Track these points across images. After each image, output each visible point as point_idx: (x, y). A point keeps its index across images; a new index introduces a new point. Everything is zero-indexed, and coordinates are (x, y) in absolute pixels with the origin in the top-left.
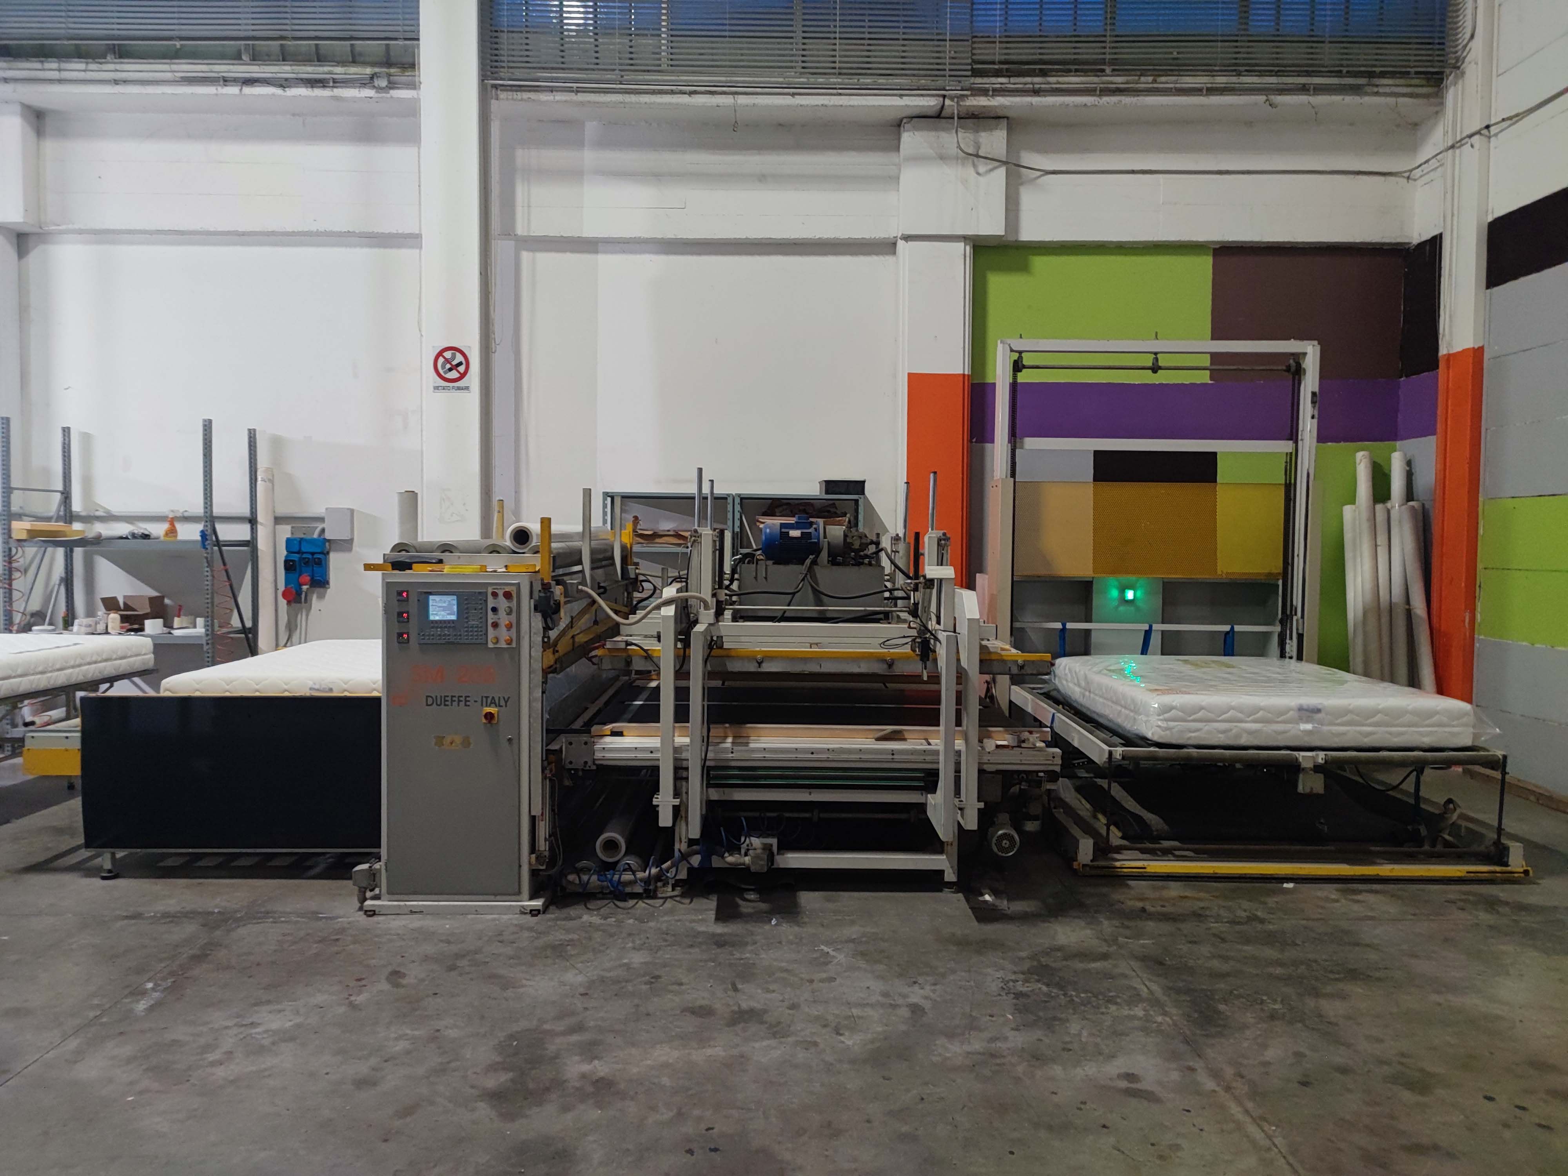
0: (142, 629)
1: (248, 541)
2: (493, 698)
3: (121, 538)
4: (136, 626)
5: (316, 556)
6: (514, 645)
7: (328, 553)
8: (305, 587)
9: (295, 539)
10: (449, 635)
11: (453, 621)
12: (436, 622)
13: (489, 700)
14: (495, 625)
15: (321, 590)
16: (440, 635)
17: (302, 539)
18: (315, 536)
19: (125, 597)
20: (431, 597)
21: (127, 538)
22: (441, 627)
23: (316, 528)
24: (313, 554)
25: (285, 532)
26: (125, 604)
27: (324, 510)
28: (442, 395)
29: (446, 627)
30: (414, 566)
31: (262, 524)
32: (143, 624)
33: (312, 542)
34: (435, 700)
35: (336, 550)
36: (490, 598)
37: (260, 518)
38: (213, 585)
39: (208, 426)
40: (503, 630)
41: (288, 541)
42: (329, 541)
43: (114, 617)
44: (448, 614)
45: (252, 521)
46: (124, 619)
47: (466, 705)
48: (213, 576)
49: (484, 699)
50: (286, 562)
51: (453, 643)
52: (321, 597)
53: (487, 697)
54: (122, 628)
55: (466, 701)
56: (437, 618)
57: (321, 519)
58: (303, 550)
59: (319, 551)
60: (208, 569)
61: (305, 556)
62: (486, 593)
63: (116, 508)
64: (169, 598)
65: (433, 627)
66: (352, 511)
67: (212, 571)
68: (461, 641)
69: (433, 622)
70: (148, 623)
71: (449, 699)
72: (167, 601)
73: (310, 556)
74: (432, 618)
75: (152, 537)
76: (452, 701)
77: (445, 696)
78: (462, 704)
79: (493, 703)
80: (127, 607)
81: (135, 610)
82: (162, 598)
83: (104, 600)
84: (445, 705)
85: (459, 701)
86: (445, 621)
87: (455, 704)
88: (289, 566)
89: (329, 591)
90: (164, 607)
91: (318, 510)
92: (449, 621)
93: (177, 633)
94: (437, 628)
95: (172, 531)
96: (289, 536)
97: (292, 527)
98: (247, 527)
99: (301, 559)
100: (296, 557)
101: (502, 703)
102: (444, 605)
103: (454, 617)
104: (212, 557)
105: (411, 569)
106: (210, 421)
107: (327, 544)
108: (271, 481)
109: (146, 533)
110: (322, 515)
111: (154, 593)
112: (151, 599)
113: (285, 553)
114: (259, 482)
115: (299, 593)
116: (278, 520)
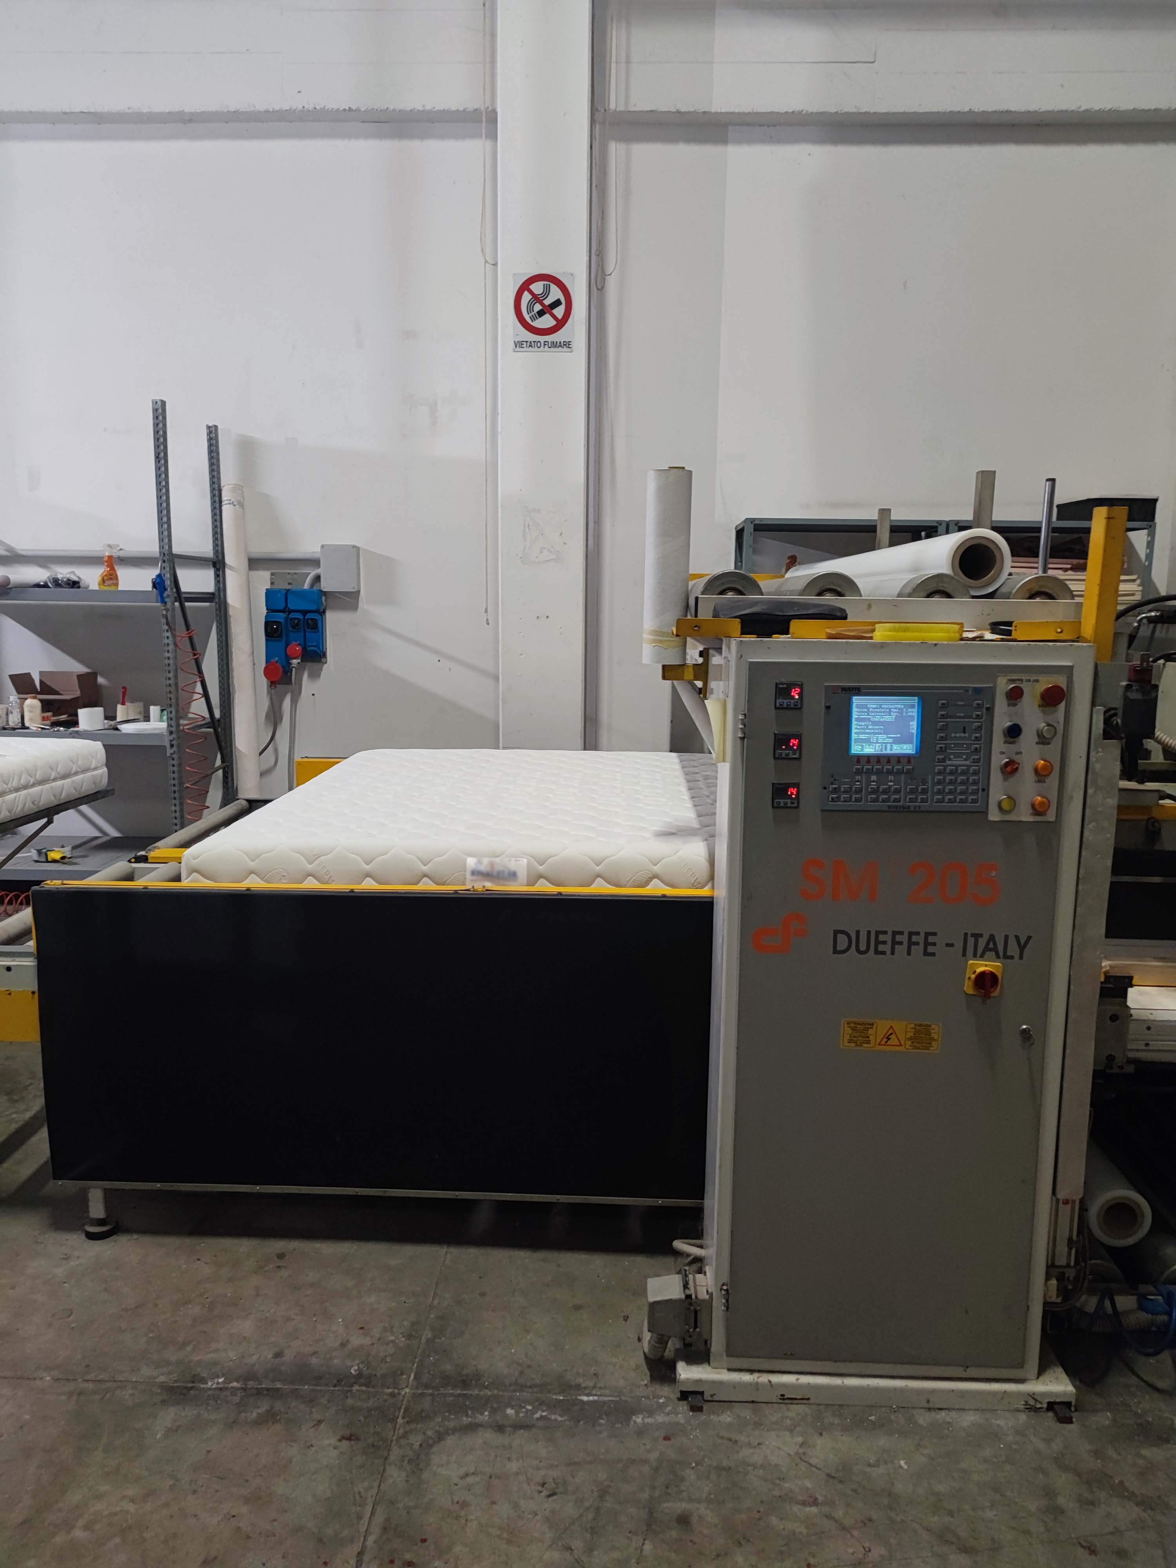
0: (76, 723)
1: (213, 594)
2: (992, 938)
3: (38, 586)
4: (63, 717)
5: (308, 616)
6: (1051, 816)
7: (324, 612)
8: (295, 662)
9: (279, 591)
10: (898, 791)
11: (908, 758)
12: (869, 758)
13: (982, 943)
14: (1010, 769)
15: (315, 666)
16: (875, 791)
17: (288, 591)
18: (306, 586)
19: (41, 673)
20: (856, 700)
21: (45, 586)
22: (879, 772)
23: (310, 573)
24: (304, 613)
25: (263, 580)
26: (41, 682)
27: (319, 549)
28: (528, 356)
29: (889, 772)
30: (794, 625)
31: (232, 568)
32: (76, 715)
33: (302, 594)
34: (854, 941)
35: (335, 608)
36: (1001, 705)
37: (229, 559)
38: (176, 657)
39: (160, 413)
40: (1026, 779)
41: (269, 594)
42: (325, 593)
43: (32, 704)
44: (897, 741)
45: (218, 564)
46: (46, 706)
47: (926, 953)
48: (176, 645)
49: (971, 941)
50: (267, 624)
51: (906, 810)
52: (315, 675)
53: (977, 936)
54: (44, 719)
55: (927, 944)
56: (869, 750)
57: (315, 563)
58: (291, 606)
59: (314, 608)
60: (169, 634)
61: (292, 615)
62: (992, 692)
63: (23, 544)
64: (102, 676)
65: (859, 772)
66: (357, 549)
67: (174, 636)
68: (925, 806)
69: (859, 758)
70: (83, 714)
71: (888, 938)
72: (101, 680)
73: (300, 616)
74: (856, 749)
75: (81, 584)
76: (894, 943)
77: (878, 933)
78: (917, 950)
79: (991, 948)
80: (46, 688)
81: (58, 693)
82: (93, 676)
83: (13, 678)
84: (877, 952)
85: (911, 943)
86: (889, 758)
87: (901, 950)
88: (272, 631)
89: (325, 666)
90: (98, 688)
91: (308, 547)
92: (899, 758)
93: (126, 728)
94: (870, 772)
95: (111, 578)
96: (269, 587)
97: (272, 574)
98: (210, 573)
99: (286, 619)
100: (281, 617)
101: (1013, 949)
102: (887, 718)
103: (908, 749)
104: (174, 616)
105: (786, 631)
106: (163, 403)
107: (323, 598)
108: (241, 504)
109: (75, 579)
110: (317, 556)
111: (83, 669)
112: (80, 677)
113: (265, 611)
114: (225, 508)
115: (287, 671)
116: (254, 563)
